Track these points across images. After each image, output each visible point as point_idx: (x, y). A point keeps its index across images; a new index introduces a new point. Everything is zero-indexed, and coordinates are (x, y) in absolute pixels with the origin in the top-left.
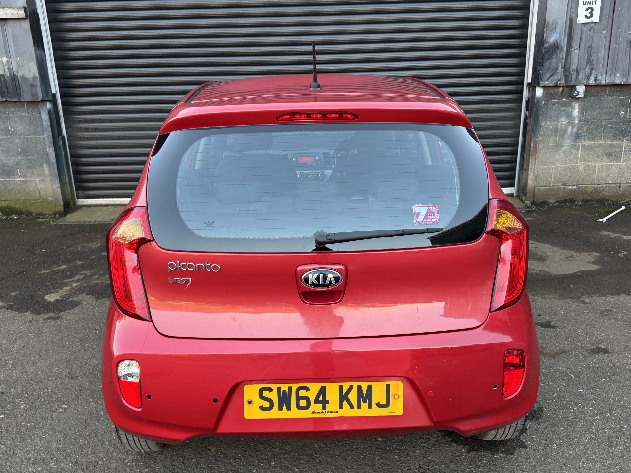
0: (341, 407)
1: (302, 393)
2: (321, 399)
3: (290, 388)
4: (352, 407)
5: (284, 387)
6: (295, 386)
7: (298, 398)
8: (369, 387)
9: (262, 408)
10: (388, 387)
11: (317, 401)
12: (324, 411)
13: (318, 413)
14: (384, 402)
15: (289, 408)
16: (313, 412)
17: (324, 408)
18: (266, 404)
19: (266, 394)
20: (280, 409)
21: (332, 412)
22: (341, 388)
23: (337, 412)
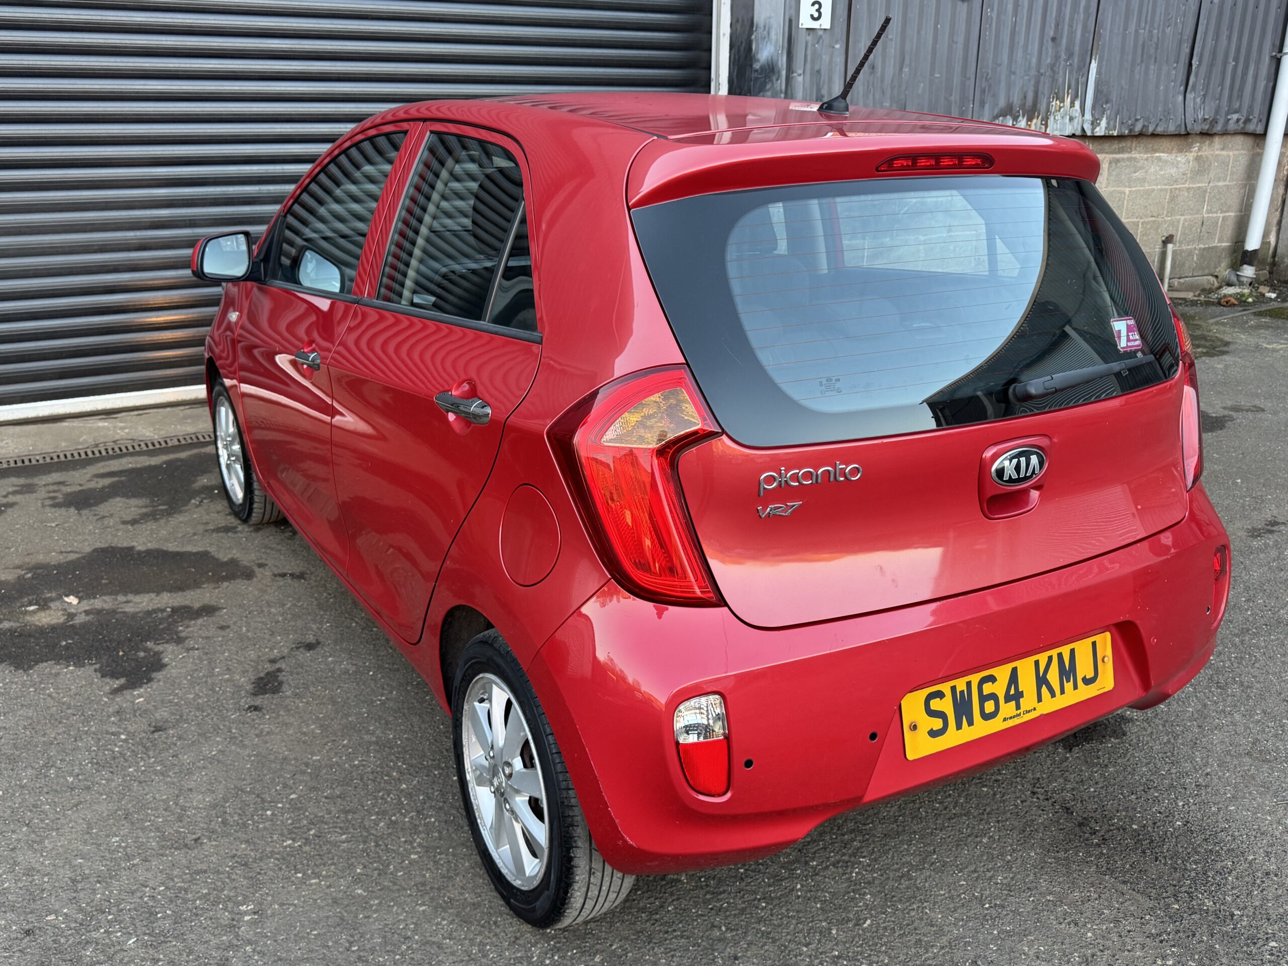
0: (1040, 699)
1: (988, 688)
2: (1012, 692)
3: (969, 684)
4: (1053, 694)
5: (960, 684)
6: (975, 678)
7: (983, 699)
8: (1072, 652)
9: (933, 734)
10: (1094, 644)
11: (1008, 698)
12: (1018, 712)
13: (1011, 718)
14: (1090, 675)
15: (971, 723)
16: (1005, 720)
17: (1018, 707)
18: (938, 724)
19: (935, 704)
20: (959, 726)
21: (1029, 712)
22: (1037, 663)
23: (1035, 709)
